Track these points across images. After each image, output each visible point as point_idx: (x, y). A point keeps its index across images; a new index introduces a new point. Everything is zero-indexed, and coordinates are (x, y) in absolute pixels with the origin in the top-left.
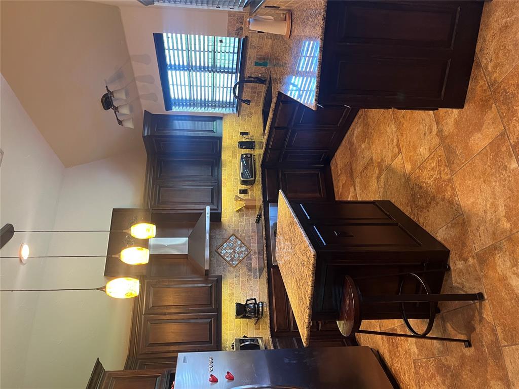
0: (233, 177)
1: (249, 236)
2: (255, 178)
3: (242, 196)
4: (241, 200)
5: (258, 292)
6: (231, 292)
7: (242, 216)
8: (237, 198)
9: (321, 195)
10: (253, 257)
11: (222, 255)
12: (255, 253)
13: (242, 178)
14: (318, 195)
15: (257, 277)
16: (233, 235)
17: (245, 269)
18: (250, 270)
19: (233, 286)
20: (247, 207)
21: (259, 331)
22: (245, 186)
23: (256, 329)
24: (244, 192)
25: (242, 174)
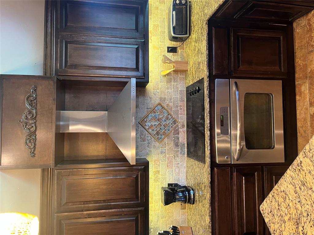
0: (160, 30)
1: (177, 106)
2: (190, 35)
3: (170, 55)
4: (171, 62)
5: (185, 170)
6: (156, 170)
7: (169, 81)
8: (166, 60)
9: (281, 69)
10: (181, 130)
11: (147, 127)
12: (183, 126)
13: (174, 33)
14: (277, 68)
15: (184, 153)
16: (159, 104)
17: (172, 144)
18: (177, 145)
19: (158, 163)
20: (176, 71)
21: (184, 211)
22: (174, 43)
23: (182, 209)
24: (173, 50)
25: (174, 28)
